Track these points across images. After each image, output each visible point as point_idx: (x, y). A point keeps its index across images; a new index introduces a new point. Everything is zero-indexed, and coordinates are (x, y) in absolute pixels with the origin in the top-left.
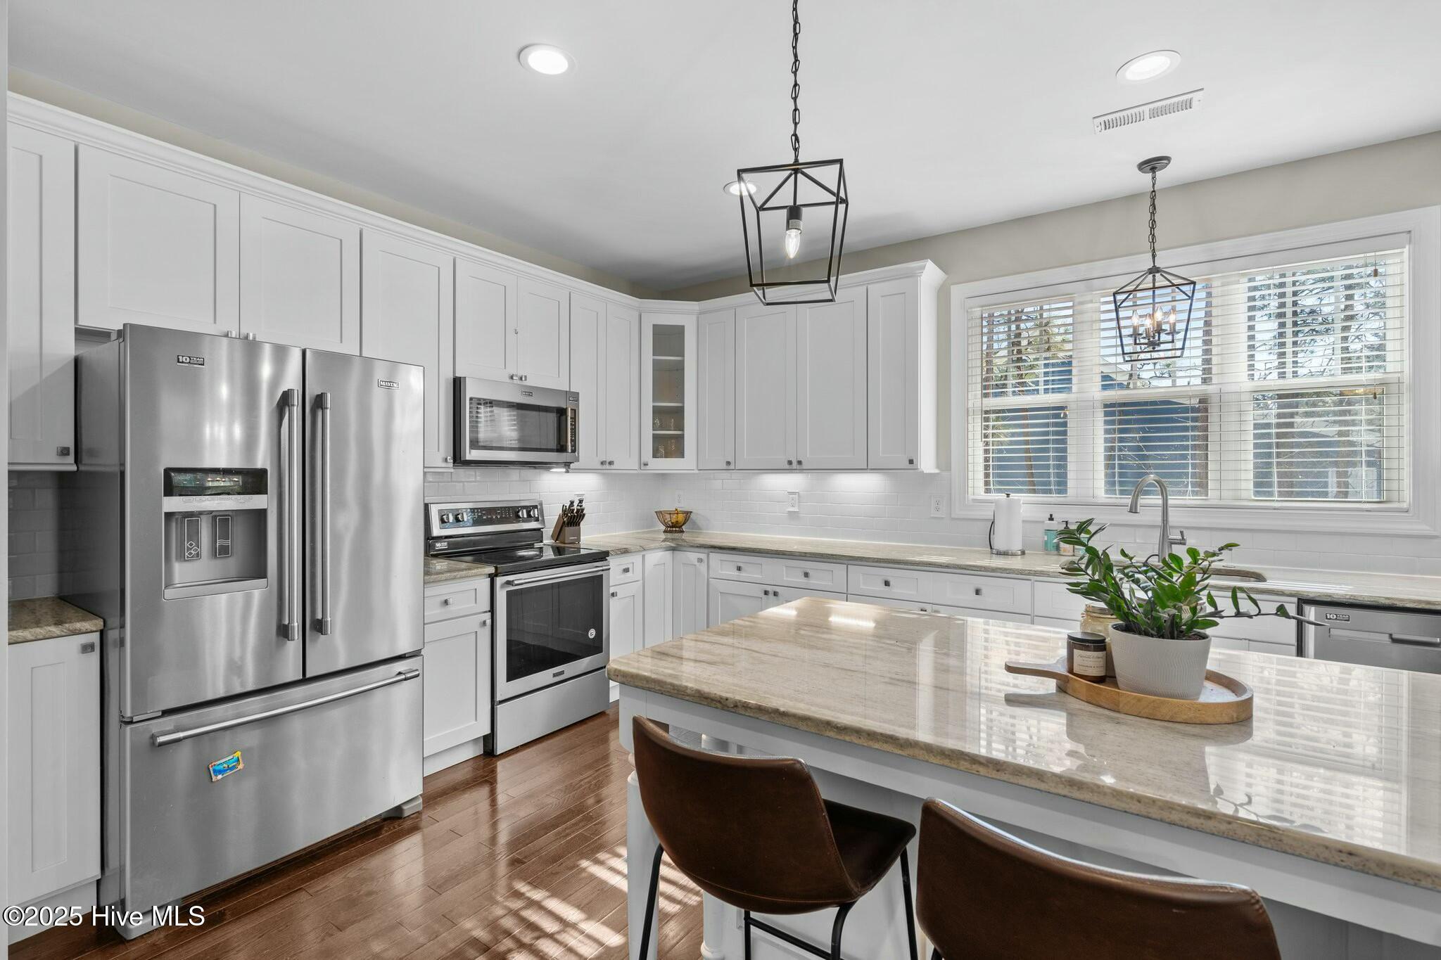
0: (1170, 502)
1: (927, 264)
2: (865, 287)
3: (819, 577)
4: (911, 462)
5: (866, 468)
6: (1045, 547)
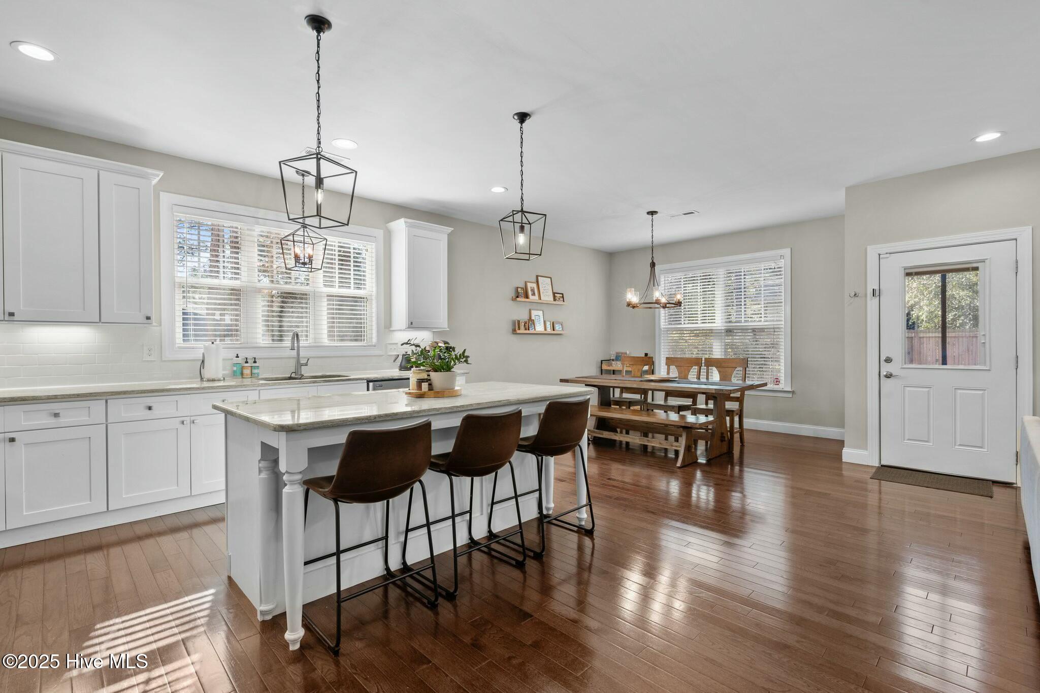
0: (300, 345)
1: (162, 174)
2: (96, 172)
3: (72, 415)
4: (148, 318)
5: (98, 321)
6: (234, 374)
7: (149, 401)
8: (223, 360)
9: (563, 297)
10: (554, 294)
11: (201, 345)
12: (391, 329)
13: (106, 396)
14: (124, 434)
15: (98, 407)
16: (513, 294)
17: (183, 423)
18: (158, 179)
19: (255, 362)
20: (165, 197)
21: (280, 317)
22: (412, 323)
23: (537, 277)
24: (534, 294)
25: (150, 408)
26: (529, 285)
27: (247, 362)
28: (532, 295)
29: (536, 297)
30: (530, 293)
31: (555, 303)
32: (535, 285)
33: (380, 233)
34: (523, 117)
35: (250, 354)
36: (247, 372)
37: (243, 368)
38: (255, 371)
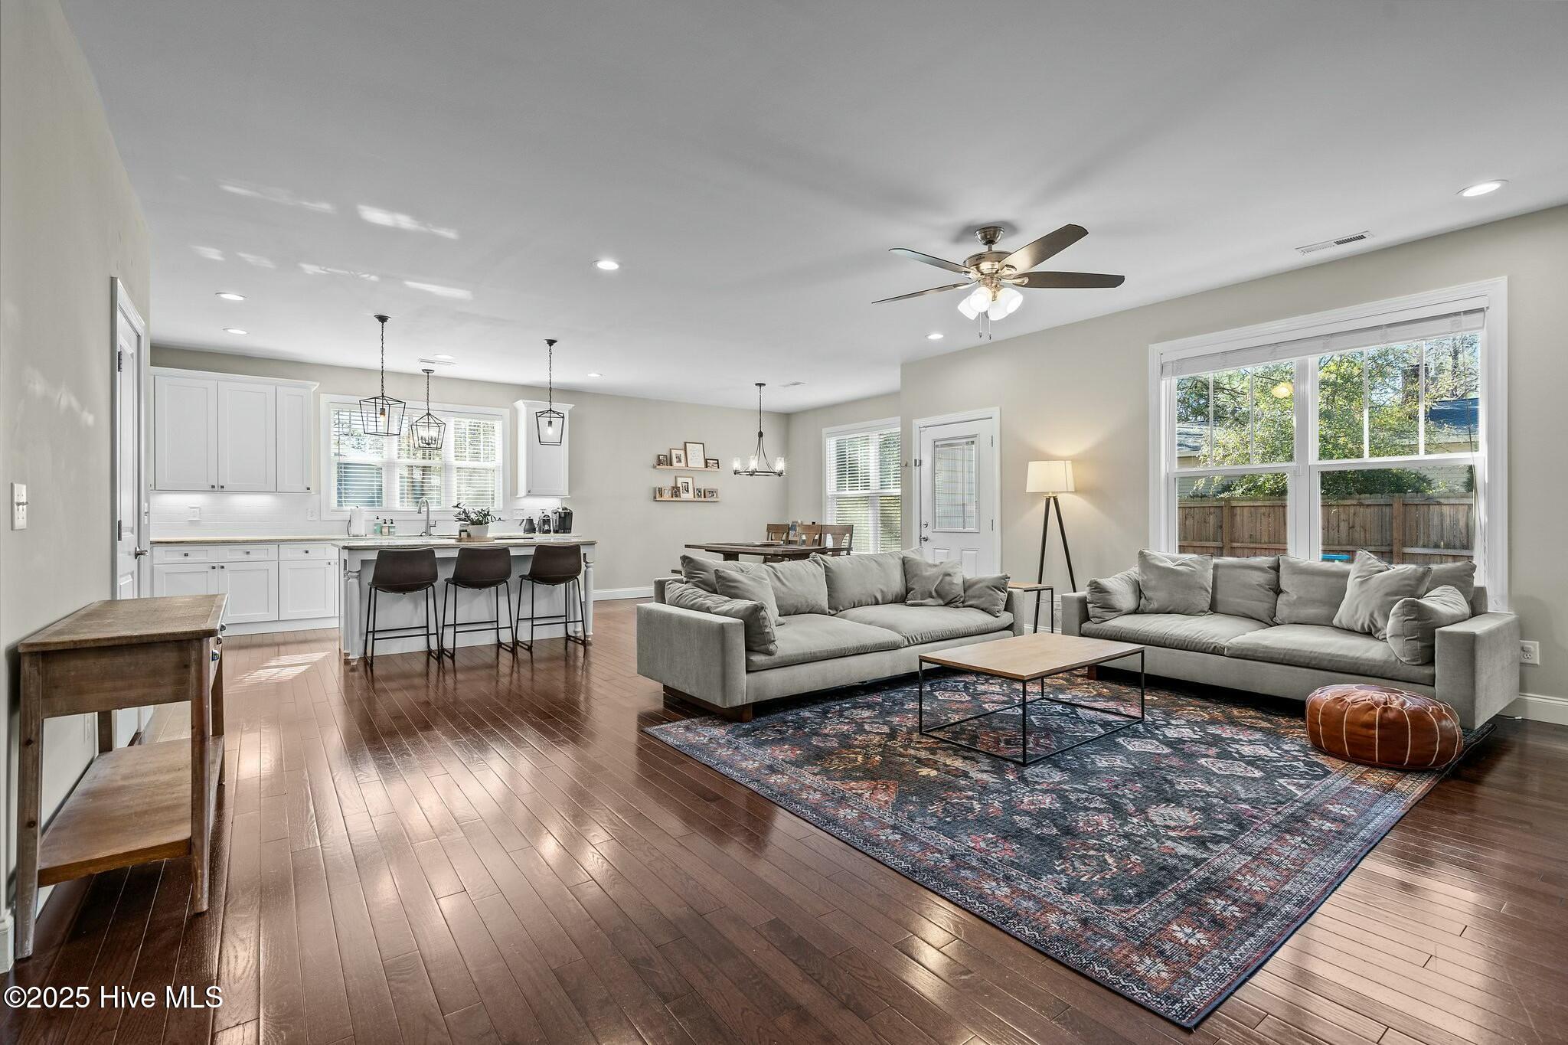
1: (318, 384)
2: (274, 387)
3: (257, 553)
4: (308, 489)
5: (276, 491)
6: (375, 532)
7: (306, 547)
8: (366, 521)
9: (718, 463)
10: (706, 461)
11: (349, 508)
12: (518, 496)
13: (279, 542)
14: (290, 569)
15: (274, 548)
16: (655, 462)
17: (329, 564)
18: (316, 387)
19: (392, 523)
20: (325, 399)
21: (413, 486)
22: (529, 492)
23: (685, 443)
24: (680, 461)
25: (307, 552)
26: (674, 453)
27: (385, 523)
28: (677, 462)
29: (683, 464)
30: (674, 460)
31: (707, 469)
32: (682, 453)
33: (506, 412)
34: (551, 342)
35: (388, 517)
36: (385, 530)
37: (382, 528)
38: (391, 530)
